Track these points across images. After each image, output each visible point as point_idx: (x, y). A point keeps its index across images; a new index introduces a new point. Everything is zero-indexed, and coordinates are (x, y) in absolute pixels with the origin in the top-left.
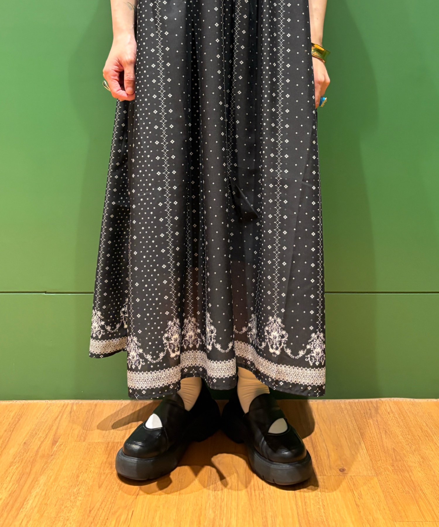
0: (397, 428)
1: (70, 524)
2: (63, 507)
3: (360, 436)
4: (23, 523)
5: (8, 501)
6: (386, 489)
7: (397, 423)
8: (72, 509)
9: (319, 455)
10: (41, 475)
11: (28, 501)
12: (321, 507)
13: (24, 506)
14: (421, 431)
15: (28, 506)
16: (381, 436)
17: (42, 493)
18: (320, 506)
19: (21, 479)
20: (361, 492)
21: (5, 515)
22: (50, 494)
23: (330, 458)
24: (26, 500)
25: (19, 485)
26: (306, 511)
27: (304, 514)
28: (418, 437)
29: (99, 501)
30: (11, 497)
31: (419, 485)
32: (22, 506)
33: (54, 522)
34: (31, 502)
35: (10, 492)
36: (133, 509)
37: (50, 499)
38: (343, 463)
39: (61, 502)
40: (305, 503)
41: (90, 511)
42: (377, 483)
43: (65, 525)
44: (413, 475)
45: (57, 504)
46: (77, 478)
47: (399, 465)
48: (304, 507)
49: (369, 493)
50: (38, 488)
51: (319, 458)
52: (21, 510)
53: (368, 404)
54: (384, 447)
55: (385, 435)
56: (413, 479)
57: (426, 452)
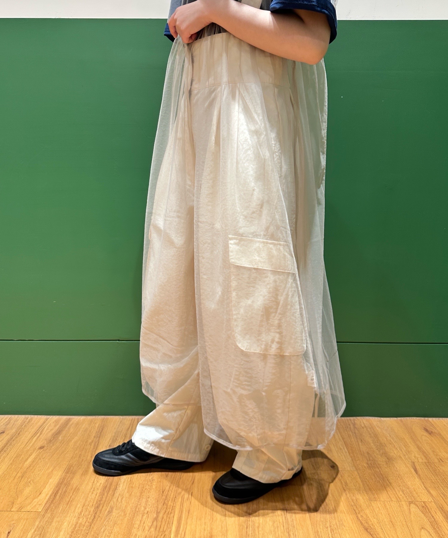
0: (369, 438)
1: (150, 501)
2: (144, 489)
3: (344, 444)
4: (119, 499)
6: (363, 479)
7: (369, 435)
8: (150, 491)
11: (119, 485)
13: (117, 488)
14: (386, 440)
15: (120, 488)
16: (358, 443)
20: (346, 481)
21: (106, 494)
27: (308, 496)
28: (384, 444)
29: (168, 485)
31: (386, 477)
33: (140, 499)
34: (121, 485)
36: (192, 491)
40: (309, 488)
41: (163, 492)
42: (357, 475)
43: (148, 501)
44: (382, 470)
45: (140, 487)
47: (372, 464)
48: (308, 491)
49: (352, 483)
52: (116, 491)
53: (348, 421)
54: (360, 451)
55: (361, 442)
56: (382, 473)
57: (391, 454)
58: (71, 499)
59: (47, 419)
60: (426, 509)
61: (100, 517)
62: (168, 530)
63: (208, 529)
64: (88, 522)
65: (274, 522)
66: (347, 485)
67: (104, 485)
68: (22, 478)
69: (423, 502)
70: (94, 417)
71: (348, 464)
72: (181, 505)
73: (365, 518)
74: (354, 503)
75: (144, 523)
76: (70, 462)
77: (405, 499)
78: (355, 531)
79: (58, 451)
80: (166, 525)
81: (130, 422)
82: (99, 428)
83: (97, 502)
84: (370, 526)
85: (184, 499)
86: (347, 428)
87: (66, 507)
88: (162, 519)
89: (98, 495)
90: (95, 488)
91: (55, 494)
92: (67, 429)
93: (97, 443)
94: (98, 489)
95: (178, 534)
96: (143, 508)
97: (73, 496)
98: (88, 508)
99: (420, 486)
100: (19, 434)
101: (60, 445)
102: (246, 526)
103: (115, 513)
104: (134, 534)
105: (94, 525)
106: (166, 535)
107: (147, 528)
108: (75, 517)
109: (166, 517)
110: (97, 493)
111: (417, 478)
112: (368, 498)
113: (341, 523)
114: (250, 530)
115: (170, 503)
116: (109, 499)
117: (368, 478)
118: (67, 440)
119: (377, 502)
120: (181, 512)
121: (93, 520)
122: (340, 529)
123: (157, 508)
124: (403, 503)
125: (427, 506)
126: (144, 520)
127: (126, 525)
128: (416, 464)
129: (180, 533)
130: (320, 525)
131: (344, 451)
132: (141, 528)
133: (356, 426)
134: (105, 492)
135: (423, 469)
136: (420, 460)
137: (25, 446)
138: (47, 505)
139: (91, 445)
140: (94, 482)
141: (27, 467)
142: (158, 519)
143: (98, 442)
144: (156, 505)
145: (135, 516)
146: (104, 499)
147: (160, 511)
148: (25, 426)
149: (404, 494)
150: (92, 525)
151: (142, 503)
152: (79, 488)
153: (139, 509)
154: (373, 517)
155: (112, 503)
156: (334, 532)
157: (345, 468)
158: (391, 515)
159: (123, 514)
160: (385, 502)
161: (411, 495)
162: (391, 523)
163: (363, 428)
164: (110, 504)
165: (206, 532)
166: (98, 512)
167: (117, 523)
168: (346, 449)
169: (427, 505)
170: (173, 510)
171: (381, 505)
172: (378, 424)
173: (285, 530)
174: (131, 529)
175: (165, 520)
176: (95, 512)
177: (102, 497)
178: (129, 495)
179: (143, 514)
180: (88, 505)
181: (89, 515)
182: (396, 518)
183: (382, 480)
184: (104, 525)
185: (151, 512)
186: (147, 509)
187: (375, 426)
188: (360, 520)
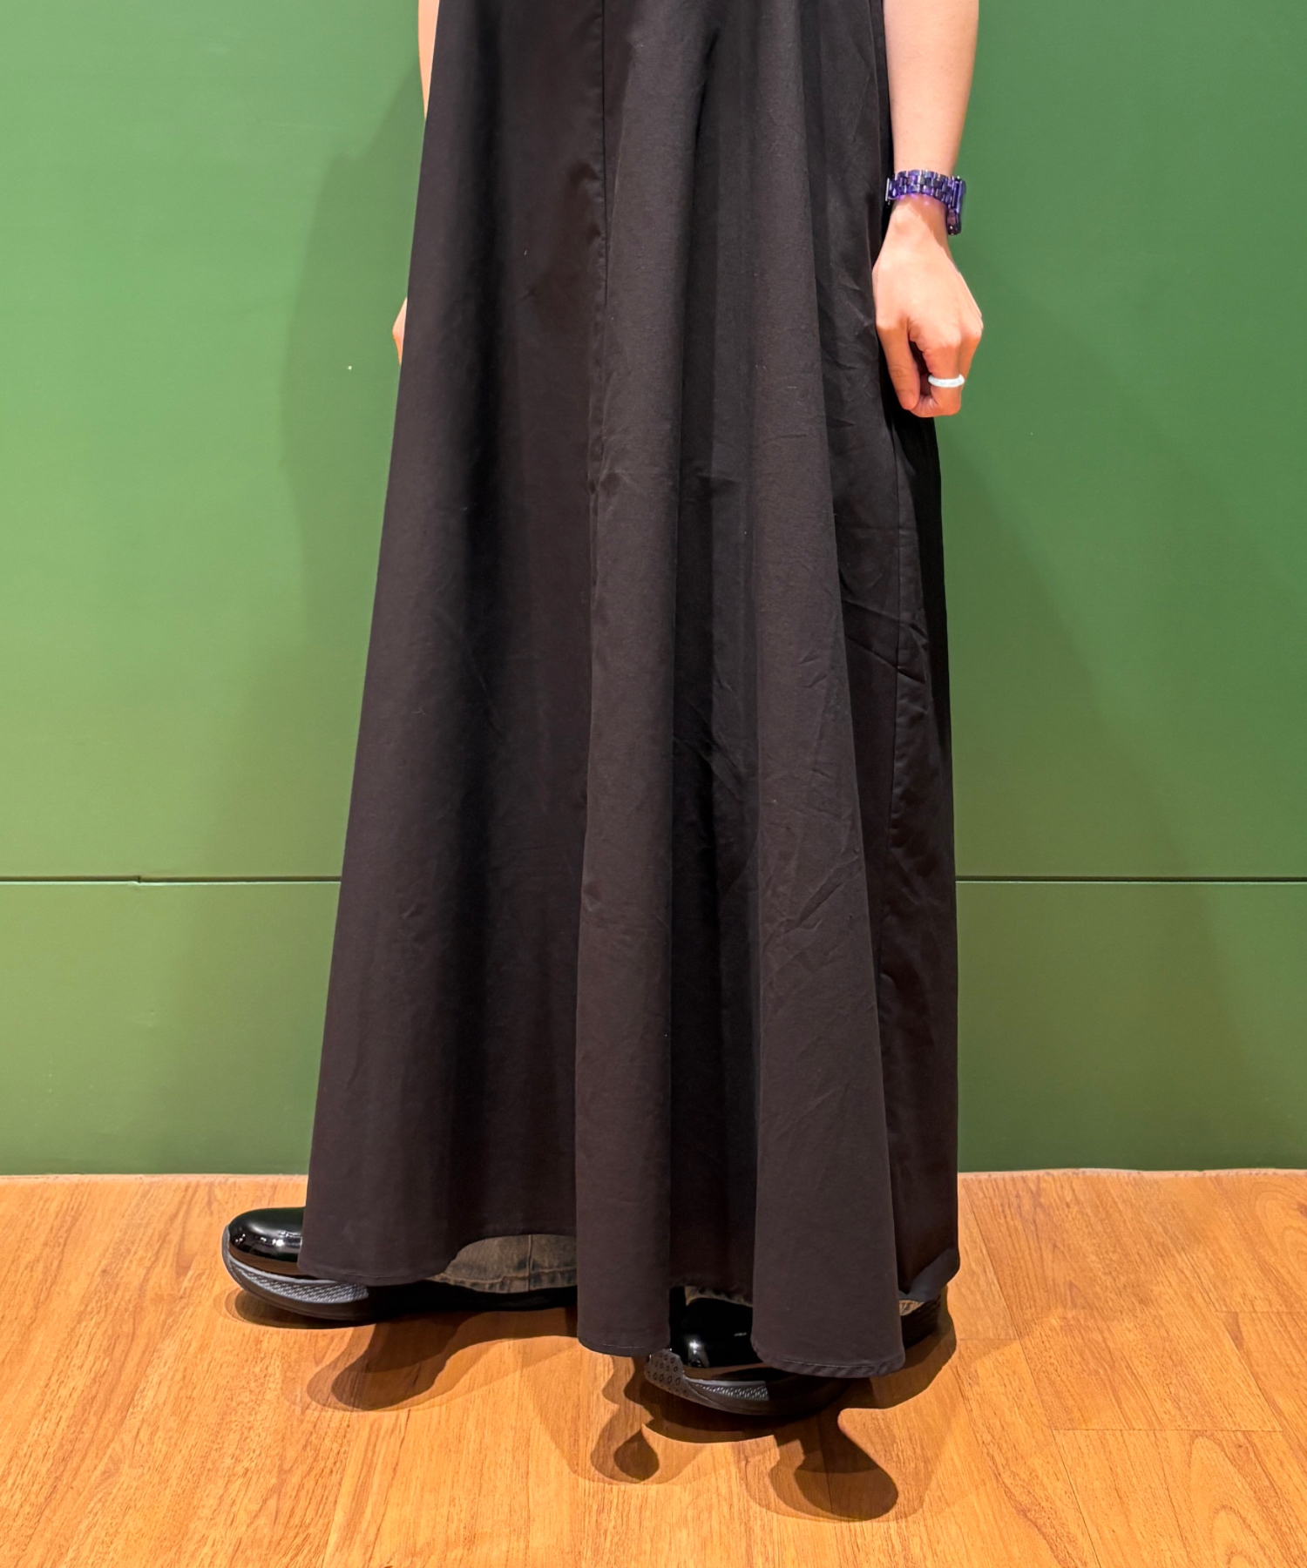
0: (1086, 1237)
1: (257, 1438)
2: (234, 1404)
3: (987, 1256)
4: (141, 1434)
5: (93, 1393)
6: (1039, 1366)
7: (1087, 1227)
8: (257, 1408)
10: (163, 1340)
11: (142, 1391)
13: (136, 1403)
14: (1146, 1245)
15: (147, 1401)
16: (1042, 1256)
17: (174, 1375)
19: (114, 1347)
21: (93, 1421)
22: (194, 1377)
24: (139, 1390)
25: (111, 1360)
28: (1137, 1256)
30: (97, 1384)
31: (1123, 1359)
32: (131, 1403)
33: (218, 1432)
34: (150, 1394)
35: (92, 1375)
37: (198, 1388)
39: (227, 1393)
41: (304, 1411)
42: (1018, 1353)
43: (246, 1438)
44: (1112, 1335)
45: (218, 1397)
46: (256, 1345)
47: (1079, 1317)
49: (996, 1375)
50: (162, 1365)
52: (131, 1410)
53: (1015, 1184)
54: (1045, 1279)
55: (1053, 1252)
56: (1111, 1345)
57: (1154, 1288)
60: (1247, 1453)
61: (72, 1488)
62: (321, 1521)
63: (463, 1515)
64: (32, 1505)
65: (699, 1494)
66: (978, 1385)
67: (85, 1394)
69: (1243, 1432)
71: (992, 1318)
72: (366, 1450)
73: (1024, 1482)
74: (993, 1437)
75: (234, 1502)
77: (1179, 1422)
78: (982, 1518)
80: (313, 1506)
81: (180, 1193)
82: (60, 1216)
83: (61, 1446)
84: (1040, 1501)
85: (379, 1430)
86: (1006, 1207)
88: (298, 1491)
89: (63, 1424)
90: (52, 1404)
93: (56, 1263)
94: (62, 1406)
95: (353, 1533)
96: (228, 1461)
98: (30, 1465)
99: (1242, 1385)
103: (127, 1474)
104: (197, 1537)
105: (54, 1512)
106: (312, 1536)
107: (243, 1517)
109: (312, 1483)
110: (61, 1418)
111: (1235, 1359)
112: (1045, 1420)
113: (939, 1493)
114: (612, 1517)
115: (327, 1442)
116: (105, 1436)
117: (1056, 1363)
119: (1078, 1433)
120: (368, 1467)
121: (49, 1498)
123: (282, 1458)
124: (1172, 1436)
125: (1253, 1445)
126: (234, 1494)
127: (168, 1510)
128: (1244, 1319)
129: (363, 1531)
131: (982, 1279)
132: (221, 1519)
133: (1042, 1200)
134: (92, 1414)
135: (1266, 1334)
136: (1261, 1306)
139: (32, 1271)
140: (47, 1385)
142: (283, 1490)
143: (61, 1261)
144: (279, 1449)
145: (202, 1483)
146: (87, 1436)
147: (292, 1467)
149: (1180, 1409)
150: (47, 1512)
151: (226, 1445)
153: (214, 1463)
154: (1052, 1477)
155: (116, 1446)
157: (978, 1332)
158: (1119, 1470)
159: (156, 1479)
160: (1105, 1434)
161: (1203, 1412)
162: (1114, 1494)
163: (1068, 1206)
164: (109, 1451)
165: (453, 1527)
166: (66, 1474)
167: (135, 1507)
168: (991, 1275)
169: (1256, 1440)
170: (338, 1465)
171: (1088, 1442)
172: (1126, 1191)
173: (736, 1515)
174: (186, 1523)
175: (308, 1492)
176: (54, 1475)
177: (78, 1428)
178: (178, 1421)
179: (229, 1477)
180: (30, 1456)
181: (33, 1483)
182: (1134, 1480)
183: (1107, 1367)
184: (90, 1512)
185: (259, 1472)
186: (246, 1464)
187: (1117, 1200)
188: (1006, 1486)
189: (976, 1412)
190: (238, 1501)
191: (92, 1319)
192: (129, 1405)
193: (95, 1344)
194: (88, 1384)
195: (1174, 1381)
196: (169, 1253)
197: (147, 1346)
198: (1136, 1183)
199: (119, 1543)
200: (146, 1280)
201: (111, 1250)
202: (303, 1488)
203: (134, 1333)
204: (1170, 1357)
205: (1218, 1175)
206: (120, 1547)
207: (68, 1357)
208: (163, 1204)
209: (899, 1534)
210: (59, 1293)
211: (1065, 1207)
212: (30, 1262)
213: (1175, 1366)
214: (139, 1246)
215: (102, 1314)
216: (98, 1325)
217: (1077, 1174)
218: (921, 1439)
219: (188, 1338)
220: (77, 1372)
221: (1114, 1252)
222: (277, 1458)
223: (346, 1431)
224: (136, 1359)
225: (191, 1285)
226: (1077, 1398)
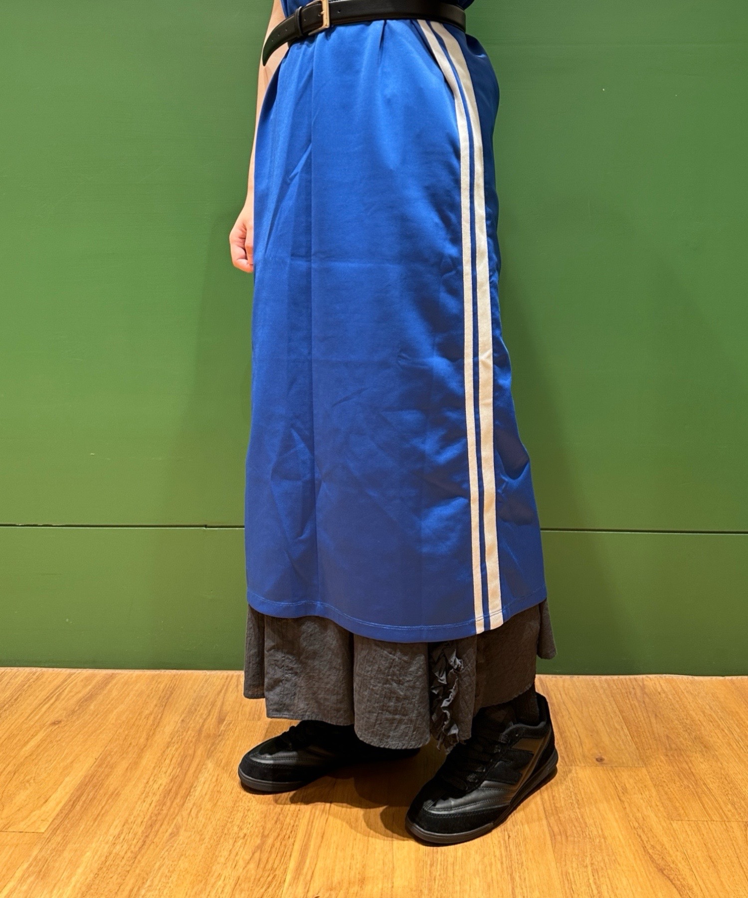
0: (671, 711)
1: (251, 816)
3: (623, 721)
4: (192, 813)
5: (170, 787)
6: (658, 783)
7: (671, 705)
9: (568, 742)
10: (208, 759)
11: (195, 787)
12: (575, 802)
13: (191, 794)
14: (702, 715)
15: (197, 793)
16: (650, 720)
17: (212, 779)
18: (573, 800)
19: (183, 762)
20: (625, 785)
21: (168, 804)
22: (222, 780)
23: (583, 745)
25: (181, 769)
26: (555, 806)
27: (552, 809)
28: (699, 722)
30: (173, 783)
31: (701, 779)
33: (232, 812)
34: (199, 789)
35: (171, 777)
37: (224, 786)
38: (601, 751)
40: (553, 797)
42: (646, 775)
43: (246, 816)
44: (693, 766)
45: (233, 791)
47: (675, 755)
48: (552, 802)
49: (636, 787)
50: (206, 773)
51: (569, 745)
52: (188, 798)
53: (631, 682)
54: (654, 734)
55: (655, 718)
56: (693, 771)
57: (711, 739)
58: (103, 812)
59: (70, 675)
61: (154, 843)
62: (282, 867)
63: (358, 866)
64: (132, 852)
65: (484, 856)
66: (627, 793)
67: (166, 787)
68: (14, 774)
70: (157, 672)
71: (629, 754)
72: (308, 825)
73: (659, 851)
74: (639, 824)
75: (237, 854)
76: (106, 747)
77: (737, 817)
78: (639, 873)
79: (86, 729)
80: (279, 857)
81: (223, 680)
82: (165, 690)
83: (151, 817)
84: (669, 863)
86: (629, 694)
87: (92, 826)
88: (271, 848)
89: (153, 805)
90: (149, 793)
91: (74, 803)
92: (105, 692)
93: (160, 716)
94: (154, 794)
95: (299, 875)
96: (236, 829)
97: (107, 807)
98: (134, 827)
100: (16, 700)
101: (90, 719)
102: (431, 862)
103: (183, 836)
104: (216, 874)
105: (143, 857)
106: (277, 876)
107: (241, 863)
108: (107, 843)
109: (279, 844)
110: (153, 801)
112: (665, 814)
113: (614, 858)
114: (438, 869)
115: (288, 820)
116: (174, 812)
117: (666, 781)
118: (105, 710)
119: (684, 822)
120: (308, 835)
121: (141, 848)
122: (611, 869)
123: (264, 828)
124: (734, 825)
126: (237, 849)
127: (202, 857)
129: (305, 873)
130: (572, 862)
131: (622, 733)
132: (229, 864)
133: (646, 690)
134: (169, 798)
137: (26, 719)
138: (57, 822)
139: (147, 719)
140: (147, 782)
141: (26, 755)
142: (264, 847)
143: (162, 714)
144: (262, 823)
145: (221, 842)
146: (165, 812)
147: (268, 834)
148: (29, 686)
149: (736, 809)
150: (139, 857)
151: (235, 819)
152: (119, 792)
153: (228, 830)
154: (674, 849)
155: (179, 818)
156: (600, 874)
157: (623, 763)
158: (709, 845)
159: (197, 839)
160: (698, 824)
162: (709, 859)
163: (660, 693)
164: (175, 822)
165: (352, 873)
166: (151, 834)
167: (185, 854)
168: (626, 731)
170: (293, 833)
171: (690, 828)
172: (687, 687)
173: (505, 869)
174: (211, 865)
175: (276, 849)
176: (145, 834)
177: (161, 807)
178: (212, 805)
179: (235, 838)
180: (134, 823)
181: (134, 838)
182: (719, 851)
183: (694, 784)
184: (161, 857)
185: (251, 836)
186: (245, 831)
187: (683, 691)
188: (650, 854)
189: (628, 810)
190: (239, 853)
191: (174, 746)
192: (188, 795)
193: (174, 761)
194: (168, 782)
195: (730, 793)
196: (216, 712)
197: (200, 761)
198: (692, 683)
199: (174, 877)
200: (203, 725)
201: (187, 710)
202: (274, 846)
203: (194, 754)
204: (725, 778)
205: (732, 679)
206: (174, 880)
207: (159, 767)
208: (215, 685)
209: (595, 883)
210: (159, 732)
211: (658, 694)
212: (147, 715)
213: (729, 783)
214: (201, 707)
215: (179, 744)
216: (177, 749)
217: (662, 678)
218: (600, 824)
219: (222, 757)
220: (163, 775)
221: (687, 719)
222: (261, 828)
223: (298, 813)
224: (194, 769)
225: (225, 729)
226: (680, 802)
